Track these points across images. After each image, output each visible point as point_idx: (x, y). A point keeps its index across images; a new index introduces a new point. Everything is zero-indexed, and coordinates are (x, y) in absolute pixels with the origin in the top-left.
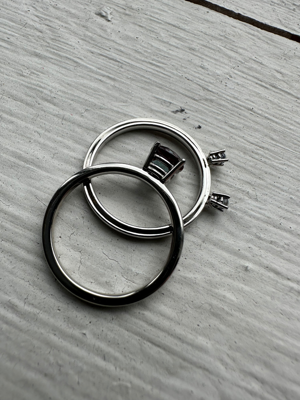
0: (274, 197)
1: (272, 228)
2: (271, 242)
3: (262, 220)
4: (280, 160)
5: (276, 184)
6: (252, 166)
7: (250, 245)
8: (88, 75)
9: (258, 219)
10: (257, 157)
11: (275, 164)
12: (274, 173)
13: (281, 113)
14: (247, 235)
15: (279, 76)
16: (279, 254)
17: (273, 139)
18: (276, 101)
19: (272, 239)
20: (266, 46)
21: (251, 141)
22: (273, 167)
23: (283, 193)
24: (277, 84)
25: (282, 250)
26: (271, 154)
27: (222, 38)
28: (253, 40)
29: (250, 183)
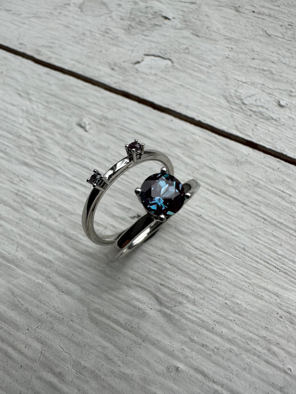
0: (210, 302)
1: (205, 332)
2: (203, 345)
3: (197, 324)
4: (221, 266)
5: (214, 289)
6: (193, 271)
7: (184, 347)
8: (65, 182)
9: (193, 322)
10: (200, 262)
11: (215, 269)
12: (214, 278)
13: (227, 219)
14: (182, 337)
15: (229, 181)
16: (208, 357)
17: (216, 245)
18: (224, 206)
19: (204, 343)
20: (220, 152)
21: (196, 246)
22: (213, 272)
23: (219, 298)
24: (227, 190)
25: (211, 353)
26: (213, 259)
27: (182, 145)
28: (210, 146)
29: (190, 288)
